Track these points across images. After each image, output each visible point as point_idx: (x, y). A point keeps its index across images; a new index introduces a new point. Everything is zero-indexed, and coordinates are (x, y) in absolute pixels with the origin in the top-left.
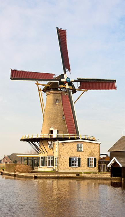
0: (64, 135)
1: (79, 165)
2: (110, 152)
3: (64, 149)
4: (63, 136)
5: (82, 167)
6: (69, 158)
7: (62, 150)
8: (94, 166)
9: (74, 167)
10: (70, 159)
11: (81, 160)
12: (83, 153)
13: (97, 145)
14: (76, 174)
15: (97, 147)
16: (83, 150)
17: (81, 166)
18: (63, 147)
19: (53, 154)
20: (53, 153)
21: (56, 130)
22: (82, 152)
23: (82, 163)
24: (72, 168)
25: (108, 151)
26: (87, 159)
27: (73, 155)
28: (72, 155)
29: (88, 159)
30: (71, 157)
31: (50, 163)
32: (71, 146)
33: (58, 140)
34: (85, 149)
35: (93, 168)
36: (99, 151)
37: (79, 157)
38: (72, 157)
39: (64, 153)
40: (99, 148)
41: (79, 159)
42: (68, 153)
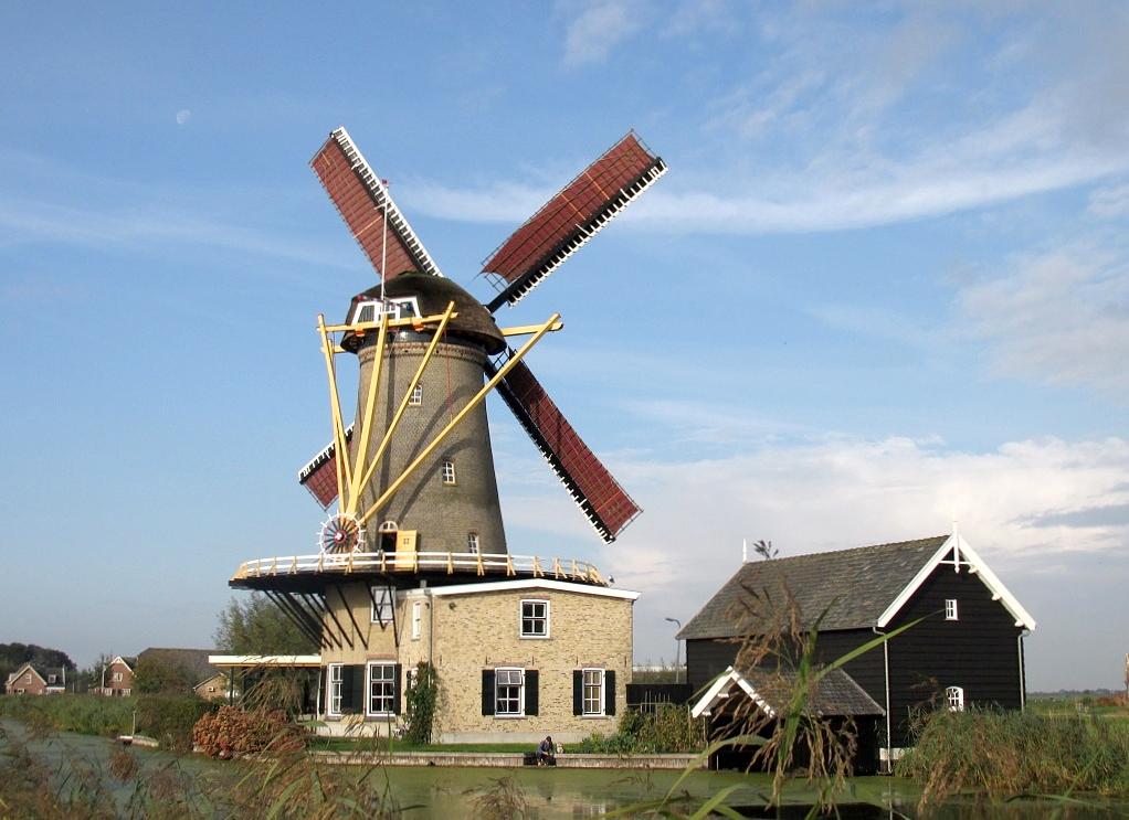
0: (453, 558)
1: (532, 708)
2: (688, 641)
3: (459, 628)
4: (448, 562)
5: (547, 718)
6: (480, 675)
7: (449, 632)
8: (603, 714)
9: (507, 715)
10: (488, 677)
11: (541, 684)
12: (552, 649)
13: (622, 607)
14: (522, 755)
15: (618, 616)
16: (552, 631)
17: (540, 711)
18: (452, 616)
19: (394, 653)
20: (397, 645)
21: (412, 534)
22: (544, 640)
23: (544, 698)
24: (497, 723)
25: (679, 638)
26: (572, 677)
27: (500, 659)
28: (496, 657)
29: (578, 676)
30: (491, 668)
31: (383, 697)
32: (493, 612)
33: (423, 583)
34: (561, 624)
35: (603, 722)
36: (628, 636)
37: (530, 667)
38: (497, 665)
39: (457, 645)
40: (630, 620)
41: (532, 677)
42: (478, 648)
